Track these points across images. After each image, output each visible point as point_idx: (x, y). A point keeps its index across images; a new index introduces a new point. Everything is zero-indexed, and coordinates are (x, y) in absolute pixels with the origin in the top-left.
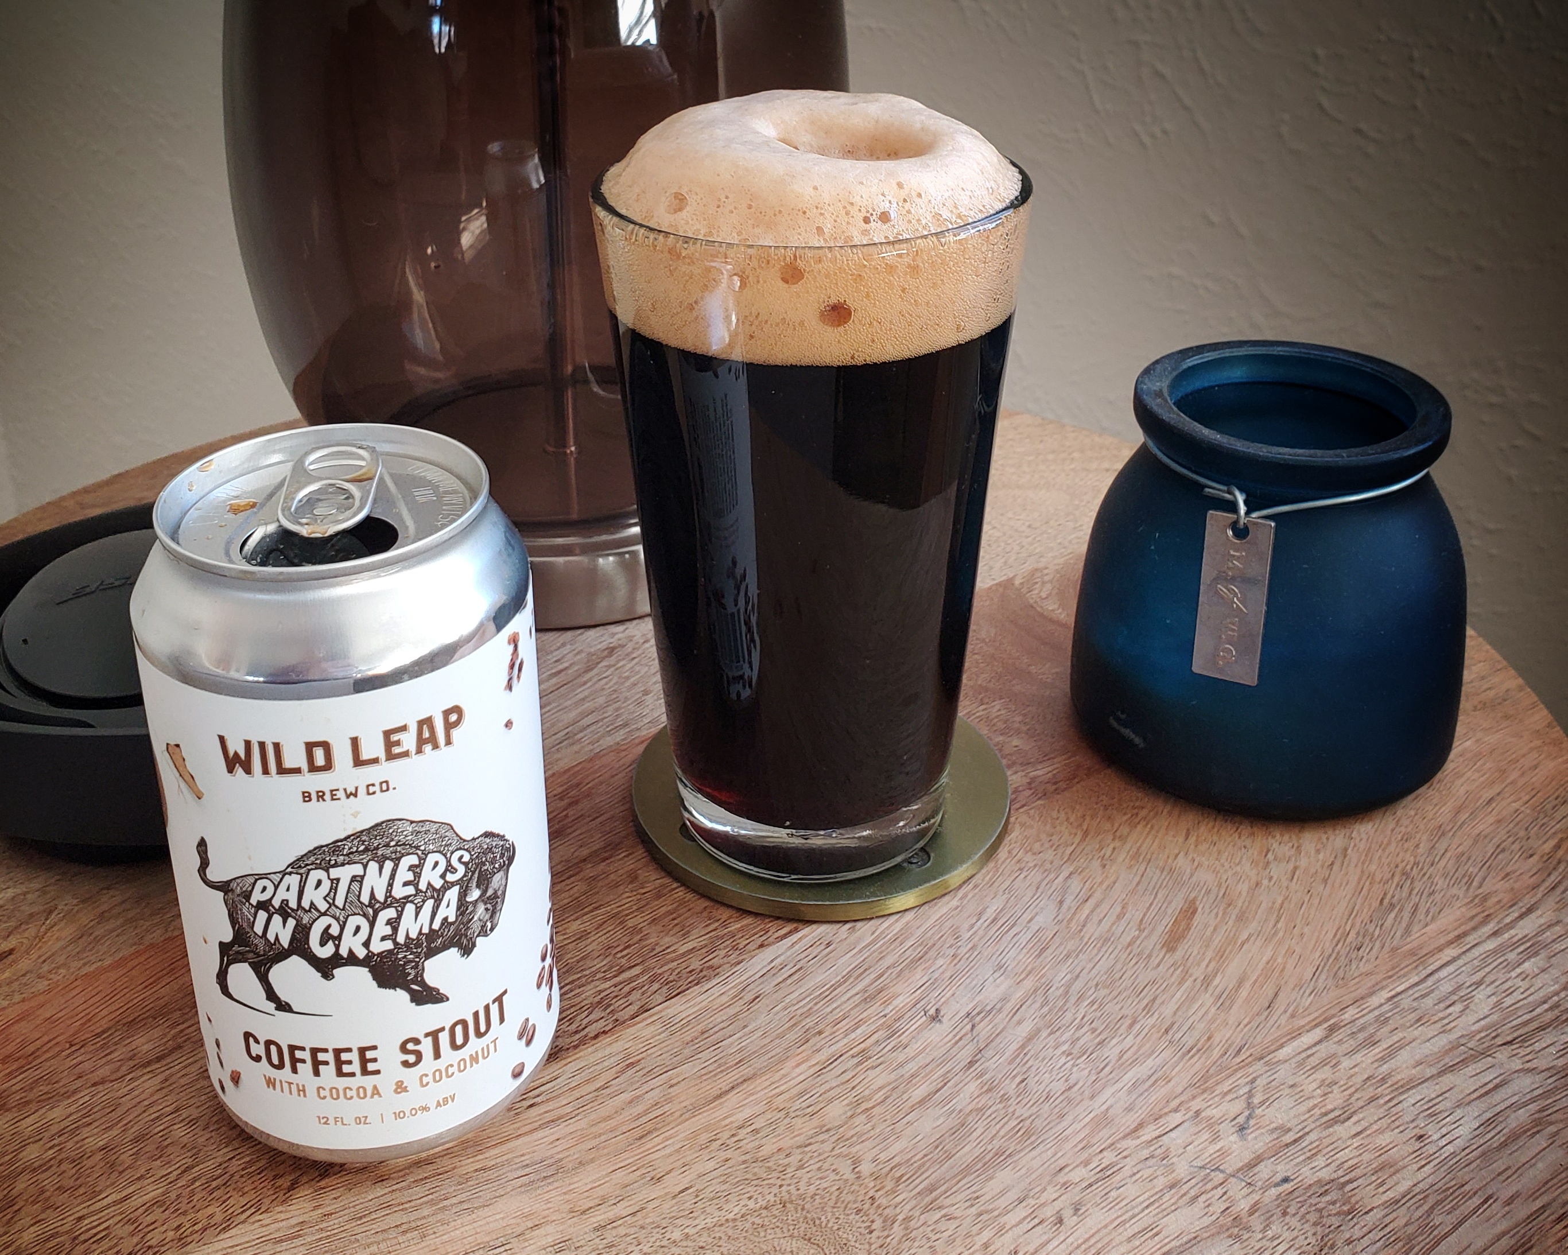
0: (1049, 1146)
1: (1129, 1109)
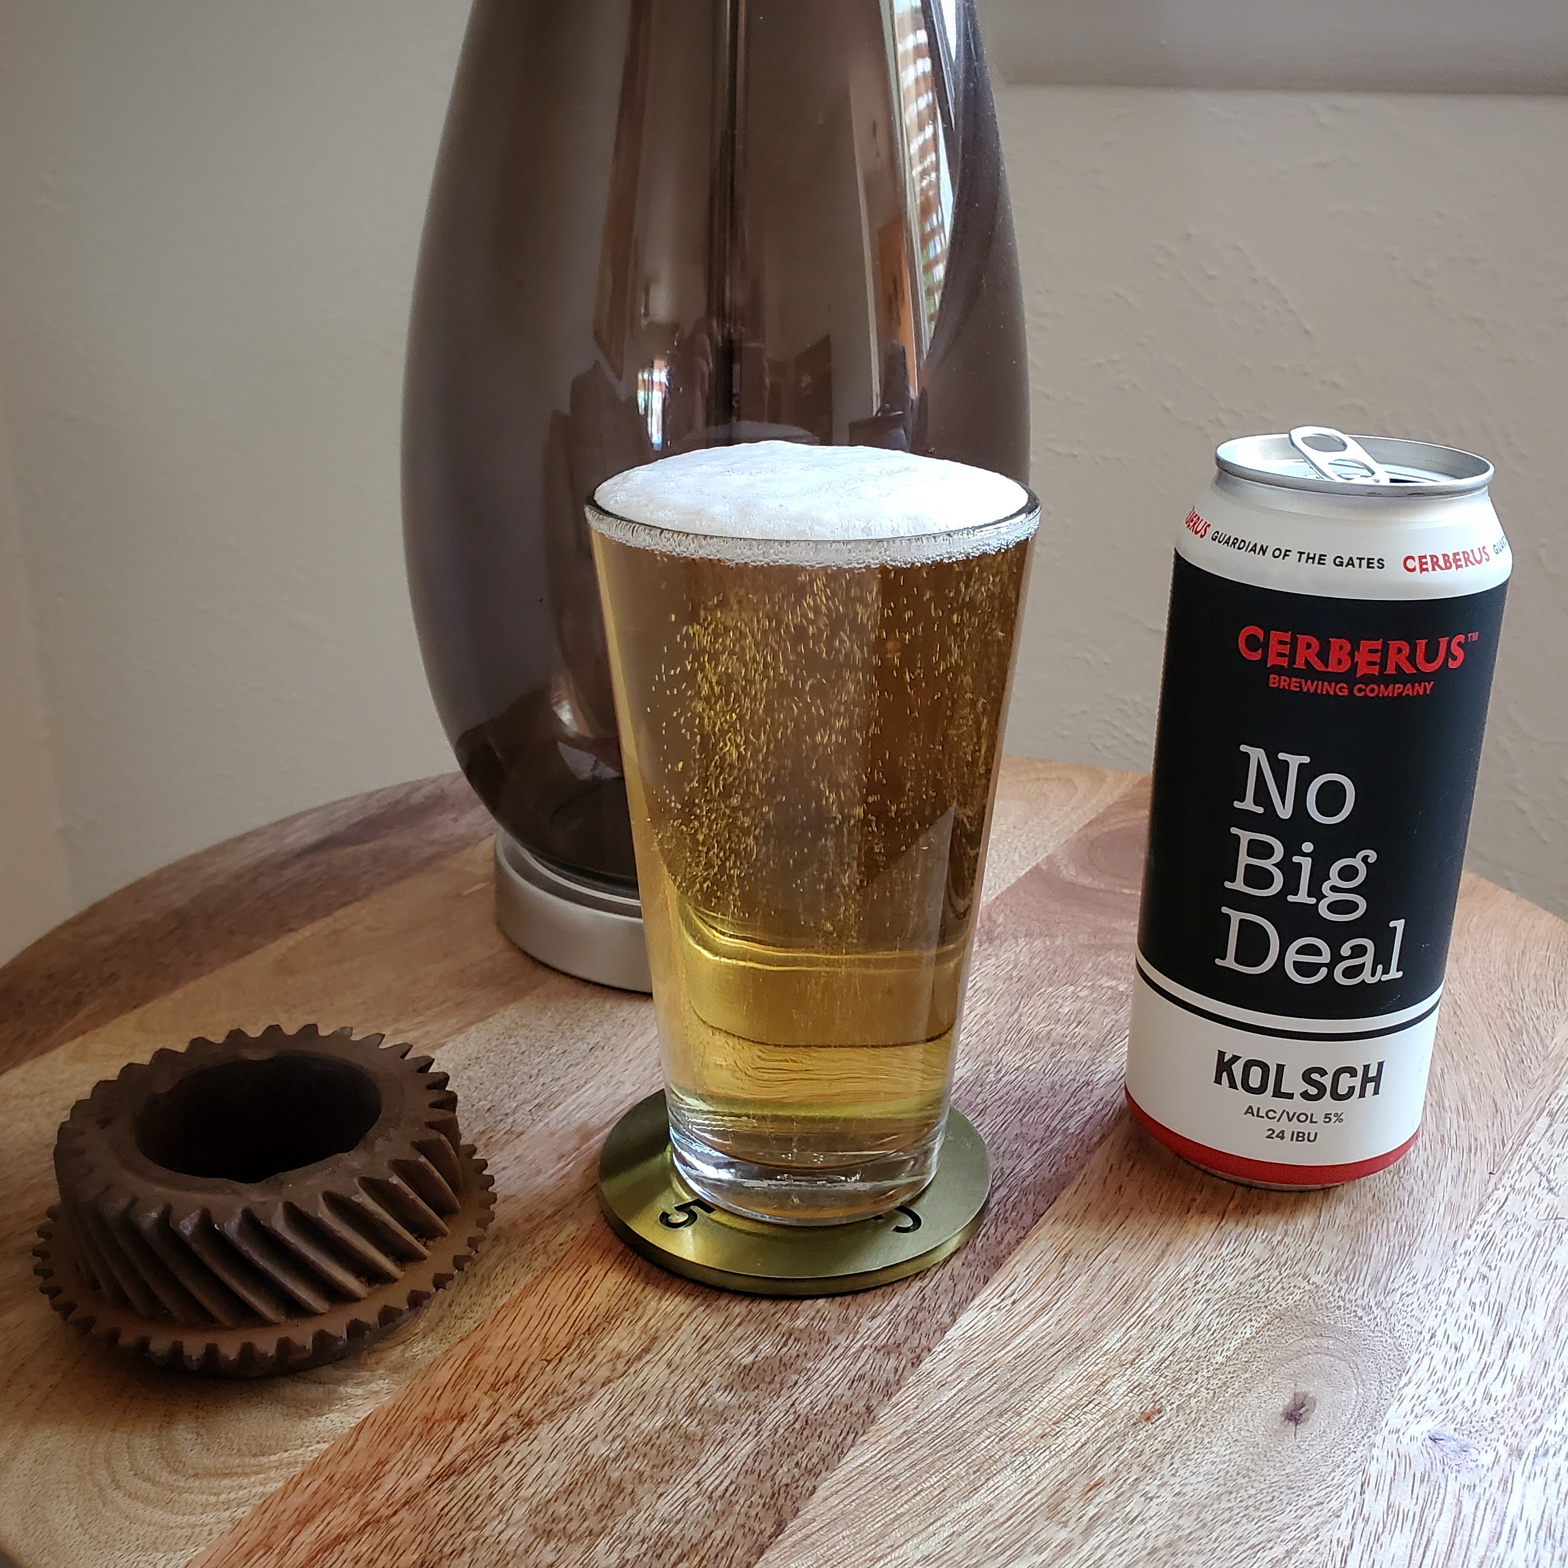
0: (1432, 1232)
1: (1464, 1196)
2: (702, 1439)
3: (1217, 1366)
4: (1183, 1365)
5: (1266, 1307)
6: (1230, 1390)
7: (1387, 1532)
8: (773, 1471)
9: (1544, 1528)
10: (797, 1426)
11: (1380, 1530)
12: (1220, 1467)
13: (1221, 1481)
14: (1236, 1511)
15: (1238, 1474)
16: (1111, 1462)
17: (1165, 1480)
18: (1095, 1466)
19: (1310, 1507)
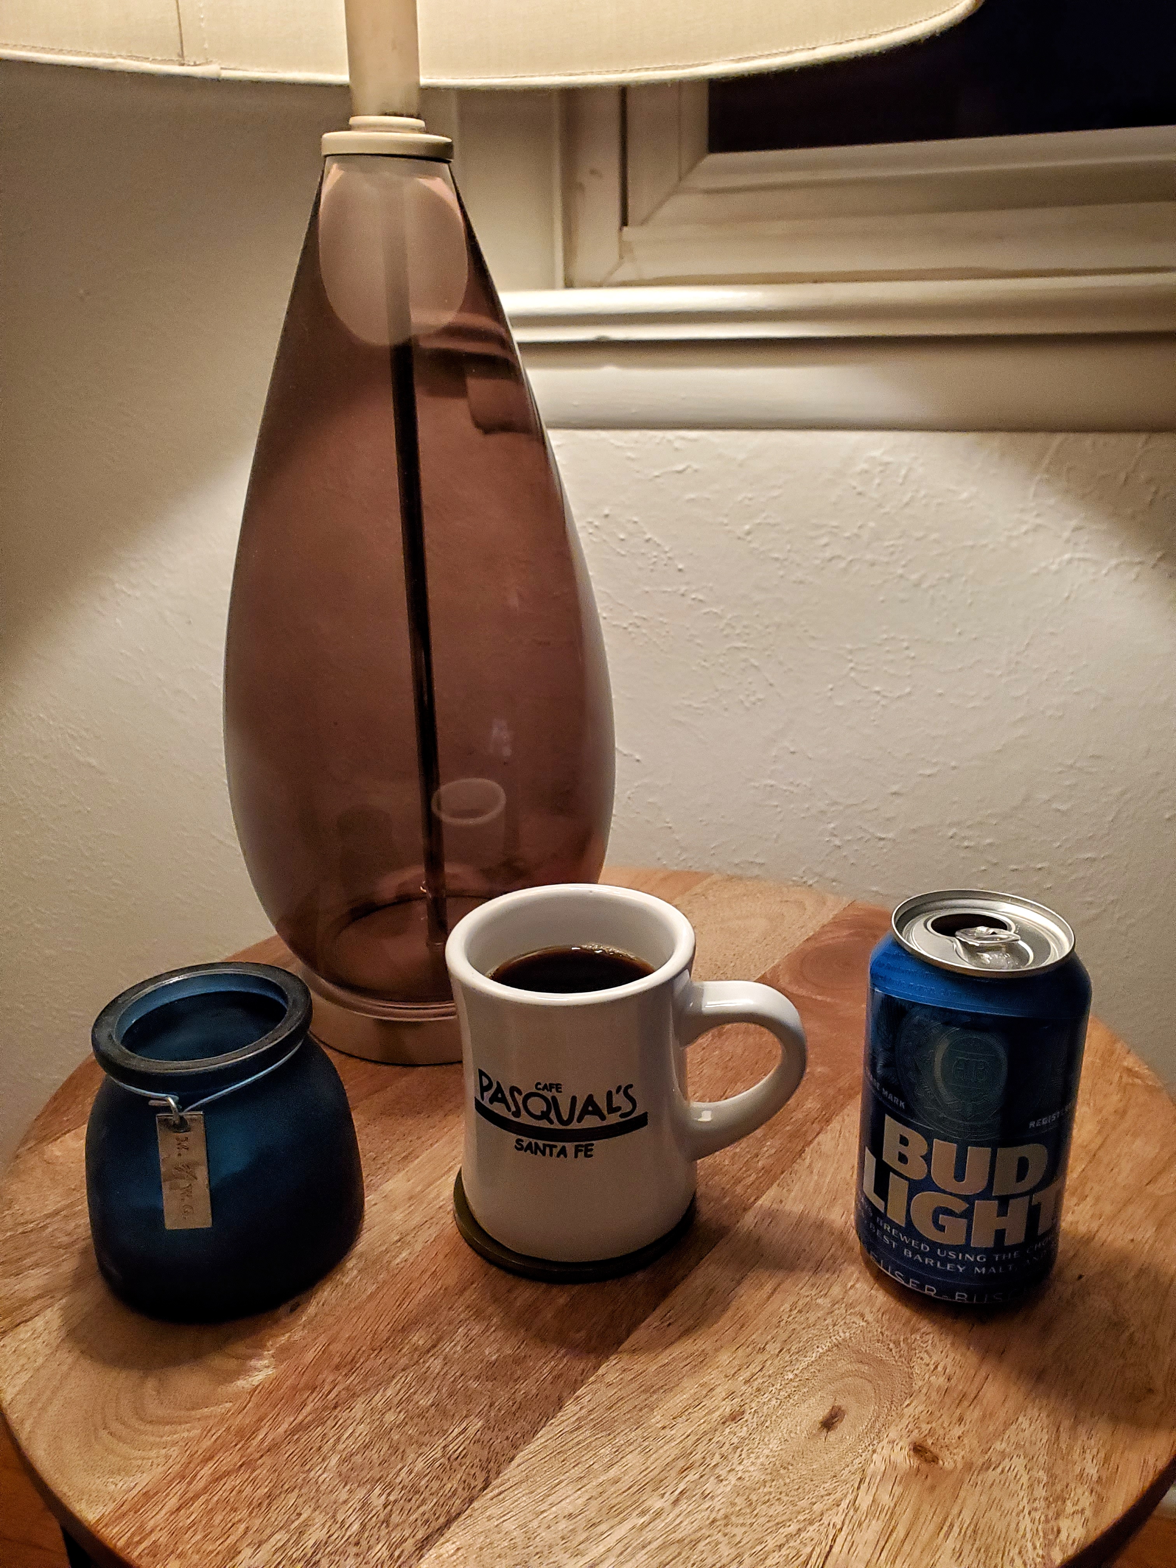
2: (453, 1415)
3: (787, 1382)
4: (764, 1380)
5: (830, 1337)
6: (791, 1401)
7: (867, 1521)
8: (491, 1442)
9: (972, 1526)
10: (514, 1409)
11: (863, 1518)
12: (771, 1460)
13: (769, 1471)
14: (773, 1495)
15: (781, 1466)
16: (703, 1450)
17: (733, 1467)
18: (691, 1453)
19: (822, 1497)
